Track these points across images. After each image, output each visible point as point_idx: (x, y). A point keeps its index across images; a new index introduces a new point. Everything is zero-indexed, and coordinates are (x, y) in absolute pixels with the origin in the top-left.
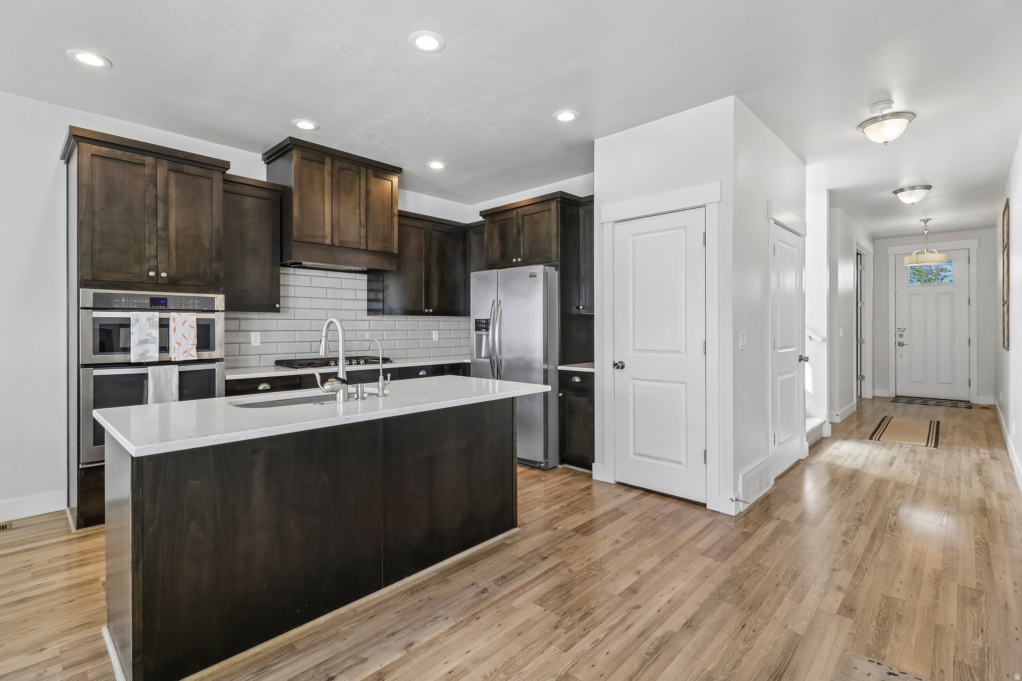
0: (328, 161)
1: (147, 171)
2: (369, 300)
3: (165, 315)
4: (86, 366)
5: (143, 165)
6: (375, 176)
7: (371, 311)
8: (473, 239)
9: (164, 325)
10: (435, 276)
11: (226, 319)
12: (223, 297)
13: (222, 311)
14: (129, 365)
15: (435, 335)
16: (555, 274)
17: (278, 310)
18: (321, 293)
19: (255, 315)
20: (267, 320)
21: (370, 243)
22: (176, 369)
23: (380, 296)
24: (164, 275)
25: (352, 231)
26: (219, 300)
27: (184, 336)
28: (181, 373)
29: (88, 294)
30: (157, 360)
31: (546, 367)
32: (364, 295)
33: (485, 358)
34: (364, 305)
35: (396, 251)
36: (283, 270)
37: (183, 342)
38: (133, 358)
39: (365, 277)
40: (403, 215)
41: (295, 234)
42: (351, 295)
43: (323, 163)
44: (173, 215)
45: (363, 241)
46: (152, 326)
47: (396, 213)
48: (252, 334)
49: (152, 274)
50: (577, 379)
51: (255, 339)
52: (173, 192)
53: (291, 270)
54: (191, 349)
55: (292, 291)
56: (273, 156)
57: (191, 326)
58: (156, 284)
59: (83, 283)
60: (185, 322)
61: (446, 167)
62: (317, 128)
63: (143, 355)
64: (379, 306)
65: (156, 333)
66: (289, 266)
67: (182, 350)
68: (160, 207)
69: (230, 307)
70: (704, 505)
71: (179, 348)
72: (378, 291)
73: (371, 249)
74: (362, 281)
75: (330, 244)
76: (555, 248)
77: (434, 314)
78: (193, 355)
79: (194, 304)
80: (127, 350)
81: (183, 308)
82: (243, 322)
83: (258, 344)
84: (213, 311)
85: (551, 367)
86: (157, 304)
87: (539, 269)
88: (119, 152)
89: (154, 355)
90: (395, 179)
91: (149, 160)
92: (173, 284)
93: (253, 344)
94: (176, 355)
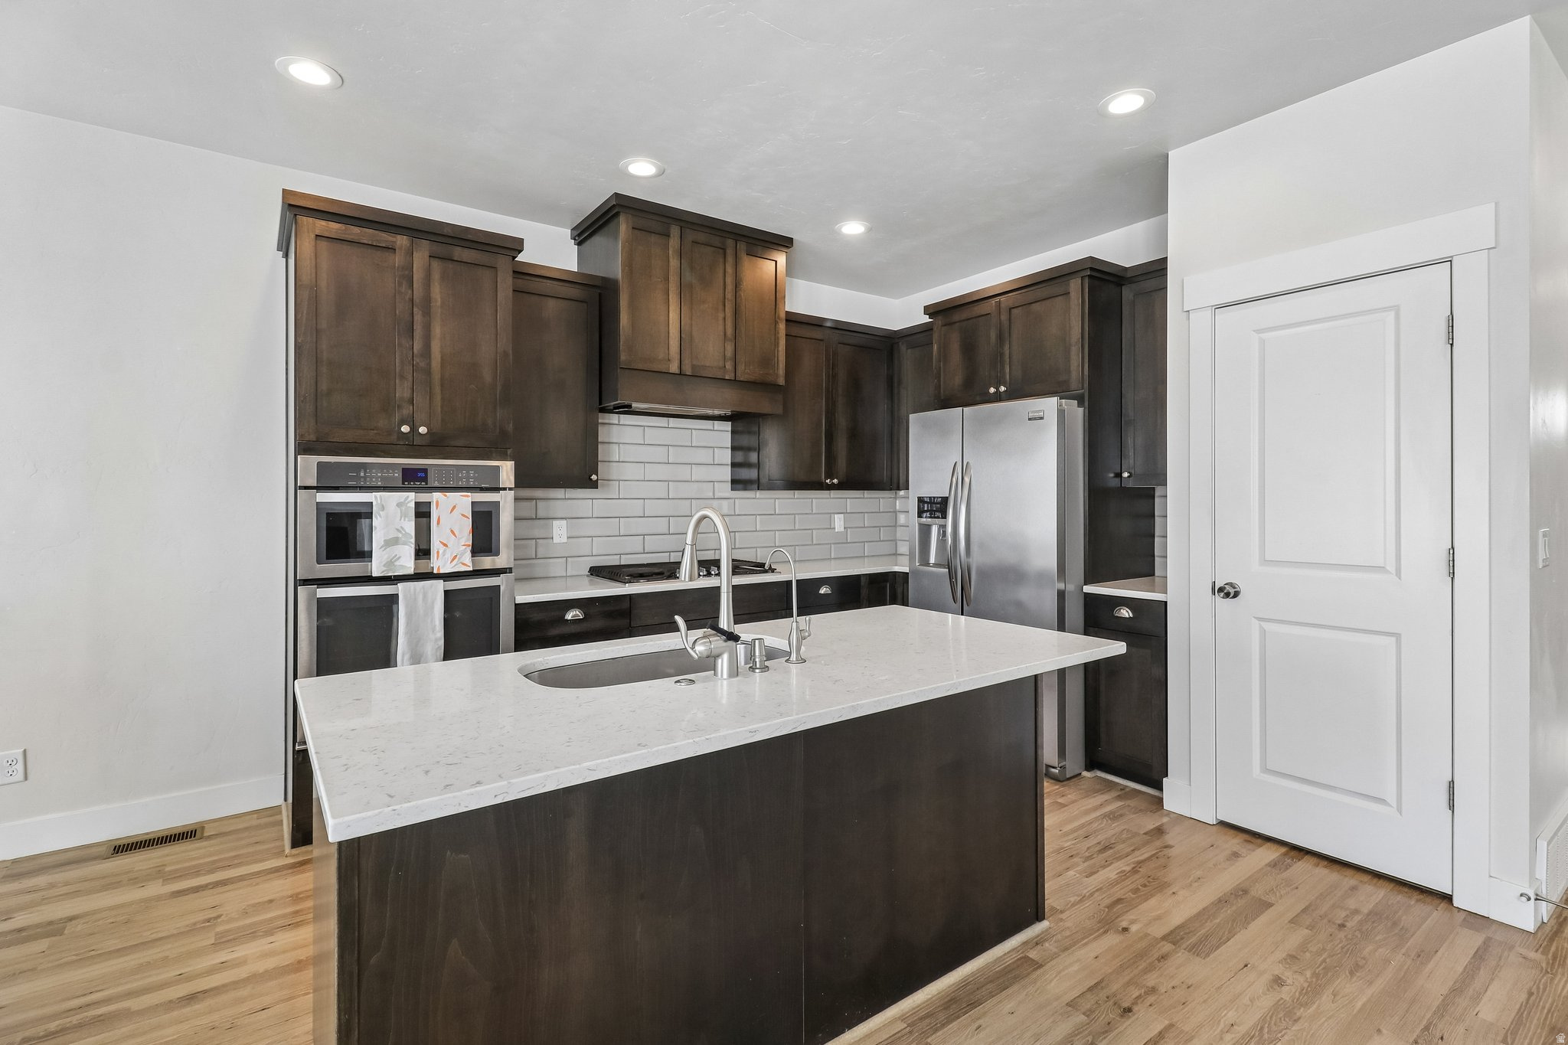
0: (675, 231)
1: (398, 259)
2: (734, 465)
3: (424, 497)
4: (306, 582)
5: (391, 249)
6: (751, 254)
7: (737, 483)
8: (907, 357)
9: (423, 513)
10: (842, 421)
11: (516, 499)
12: (512, 466)
13: (510, 489)
14: (369, 580)
15: (839, 523)
16: (1077, 414)
17: (594, 485)
18: (659, 454)
19: (559, 493)
20: (578, 501)
21: (741, 368)
22: (440, 586)
23: (753, 457)
24: (423, 430)
25: (712, 351)
26: (507, 470)
27: (452, 532)
28: (446, 592)
29: (310, 464)
30: (411, 571)
31: (1061, 586)
32: (726, 456)
33: (936, 565)
34: (726, 473)
35: (781, 381)
36: (604, 418)
37: (451, 541)
38: (377, 569)
39: (727, 426)
40: (793, 320)
41: (623, 357)
42: (703, 456)
43: (667, 235)
44: (437, 330)
45: (729, 366)
46: (404, 515)
47: (783, 315)
48: (556, 523)
49: (405, 429)
50: (1125, 613)
51: (560, 531)
52: (437, 292)
53: (614, 418)
54: (463, 554)
55: (615, 453)
56: (586, 232)
57: (463, 515)
58: (411, 446)
59: (304, 447)
60: (454, 507)
61: (869, 230)
62: (661, 173)
63: (390, 563)
64: (752, 474)
65: (410, 526)
66: (611, 411)
67: (449, 556)
68: (418, 317)
69: (527, 479)
70: (1448, 898)
71: (445, 551)
72: (749, 449)
73: (742, 379)
74: (722, 433)
75: (678, 372)
76: (1077, 365)
77: (842, 486)
78: (466, 563)
79: (468, 478)
80: (367, 555)
81: (452, 484)
82: (540, 504)
83: (564, 540)
84: (497, 489)
85: (1070, 587)
86: (413, 479)
87: (1049, 405)
88: (356, 230)
89: (407, 563)
90: (781, 258)
91: (402, 241)
92: (437, 445)
93: (556, 540)
94: (440, 563)
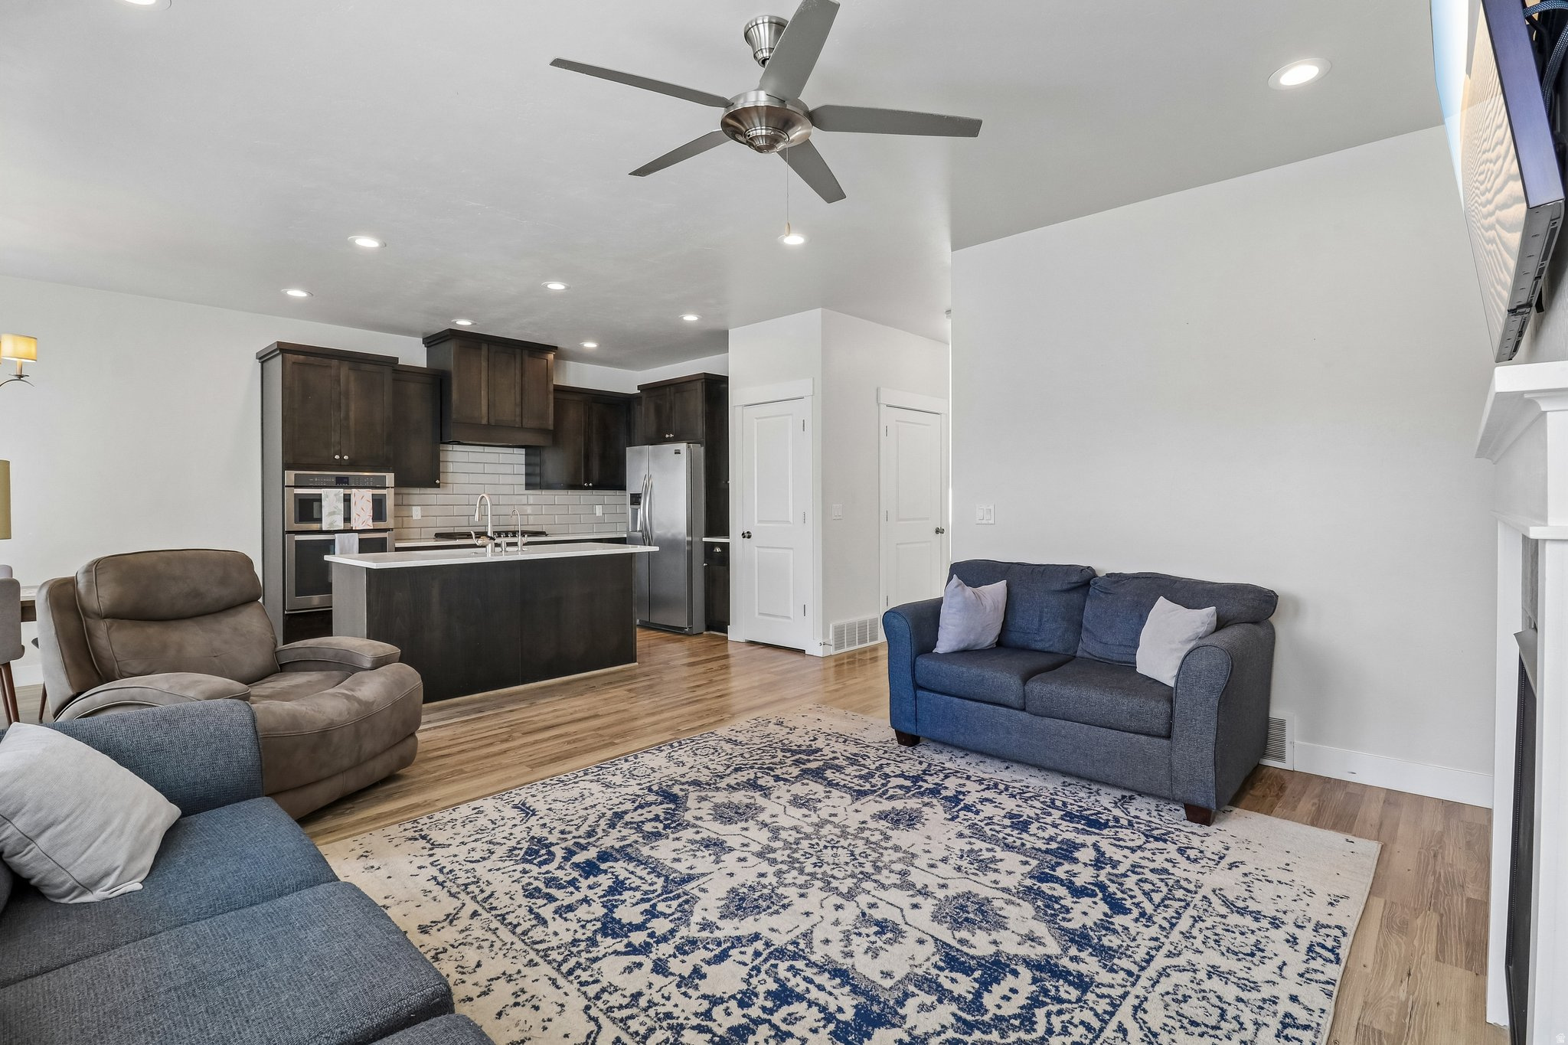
0: (485, 347)
1: (333, 372)
2: (526, 474)
3: (348, 491)
4: (289, 532)
5: (329, 367)
6: (529, 356)
7: (529, 486)
8: (635, 409)
9: (347, 499)
10: (596, 449)
11: (395, 494)
12: (393, 476)
13: (392, 487)
14: (321, 532)
15: (599, 510)
16: (700, 451)
17: (438, 486)
18: (479, 468)
19: (417, 491)
20: (430, 495)
21: (525, 421)
22: (356, 537)
23: (537, 470)
24: (346, 457)
25: (508, 408)
26: (390, 478)
27: (362, 509)
28: (360, 540)
29: (291, 476)
30: (342, 528)
31: (691, 540)
32: (522, 469)
33: (640, 531)
34: (522, 479)
35: (551, 427)
36: (443, 447)
37: (362, 513)
38: (324, 526)
39: (523, 451)
40: (560, 390)
41: (454, 416)
42: (508, 469)
43: (480, 349)
44: (353, 407)
45: (518, 419)
46: (338, 500)
47: (551, 388)
48: (414, 508)
49: (337, 457)
50: (717, 551)
51: (416, 513)
52: (353, 387)
53: (450, 447)
54: (368, 519)
55: (451, 467)
56: (432, 343)
57: (368, 500)
58: (340, 466)
59: (287, 466)
60: (363, 497)
63: (331, 524)
64: (538, 480)
65: (341, 506)
66: (449, 443)
67: (361, 521)
68: (343, 401)
69: (399, 483)
71: (359, 518)
72: (535, 465)
73: (526, 426)
74: (519, 456)
75: (487, 423)
76: (701, 425)
77: (594, 488)
78: (370, 525)
79: (369, 482)
80: (320, 520)
81: (361, 485)
82: (405, 496)
83: (421, 517)
84: (385, 488)
85: (695, 539)
86: (341, 482)
87: (683, 446)
88: (313, 358)
89: (340, 525)
90: (551, 356)
91: (335, 362)
92: (353, 465)
93: (415, 517)
94: (356, 524)
